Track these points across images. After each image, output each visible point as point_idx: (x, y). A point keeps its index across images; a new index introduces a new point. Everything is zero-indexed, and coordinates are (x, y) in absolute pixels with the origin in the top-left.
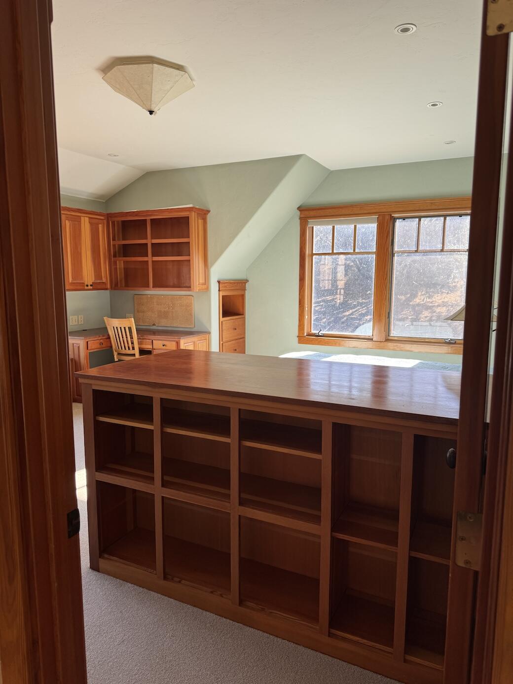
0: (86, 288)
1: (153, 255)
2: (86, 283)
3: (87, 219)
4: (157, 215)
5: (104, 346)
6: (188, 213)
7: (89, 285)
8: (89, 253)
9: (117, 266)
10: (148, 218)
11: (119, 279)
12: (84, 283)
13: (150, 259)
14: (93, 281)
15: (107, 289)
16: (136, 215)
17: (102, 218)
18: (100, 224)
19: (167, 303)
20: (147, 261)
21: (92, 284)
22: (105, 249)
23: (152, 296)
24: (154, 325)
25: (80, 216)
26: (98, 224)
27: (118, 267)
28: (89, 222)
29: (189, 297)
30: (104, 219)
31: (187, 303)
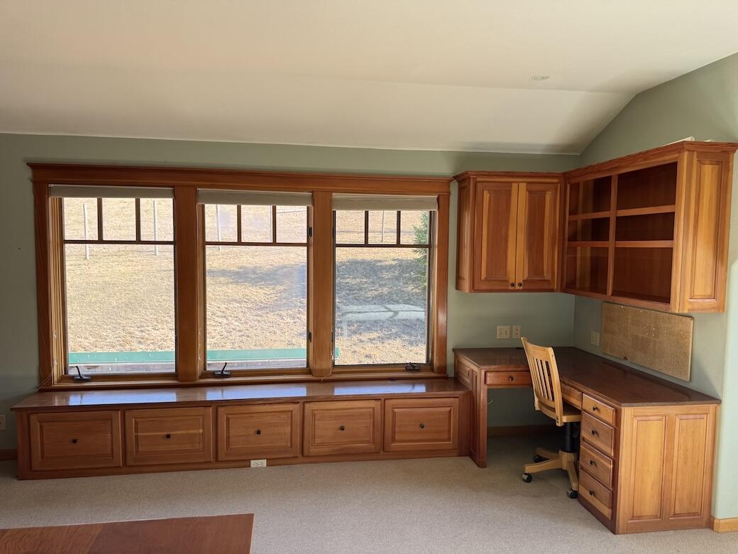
0: (510, 288)
1: (618, 238)
2: (512, 281)
3: (523, 186)
4: (626, 167)
5: (513, 382)
6: (677, 155)
7: (517, 284)
8: (522, 238)
9: (576, 254)
10: (615, 173)
11: (578, 275)
12: (508, 281)
13: (611, 244)
14: (525, 278)
15: (552, 290)
16: (599, 171)
17: (555, 181)
18: (549, 191)
19: (648, 325)
20: (607, 249)
21: (521, 281)
22: (555, 229)
23: (627, 307)
24: (625, 358)
25: (511, 182)
26: (544, 192)
27: (579, 255)
28: (527, 190)
29: (684, 319)
30: (558, 183)
31: (681, 331)
